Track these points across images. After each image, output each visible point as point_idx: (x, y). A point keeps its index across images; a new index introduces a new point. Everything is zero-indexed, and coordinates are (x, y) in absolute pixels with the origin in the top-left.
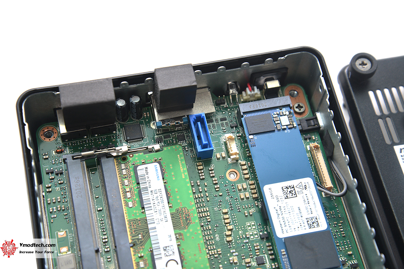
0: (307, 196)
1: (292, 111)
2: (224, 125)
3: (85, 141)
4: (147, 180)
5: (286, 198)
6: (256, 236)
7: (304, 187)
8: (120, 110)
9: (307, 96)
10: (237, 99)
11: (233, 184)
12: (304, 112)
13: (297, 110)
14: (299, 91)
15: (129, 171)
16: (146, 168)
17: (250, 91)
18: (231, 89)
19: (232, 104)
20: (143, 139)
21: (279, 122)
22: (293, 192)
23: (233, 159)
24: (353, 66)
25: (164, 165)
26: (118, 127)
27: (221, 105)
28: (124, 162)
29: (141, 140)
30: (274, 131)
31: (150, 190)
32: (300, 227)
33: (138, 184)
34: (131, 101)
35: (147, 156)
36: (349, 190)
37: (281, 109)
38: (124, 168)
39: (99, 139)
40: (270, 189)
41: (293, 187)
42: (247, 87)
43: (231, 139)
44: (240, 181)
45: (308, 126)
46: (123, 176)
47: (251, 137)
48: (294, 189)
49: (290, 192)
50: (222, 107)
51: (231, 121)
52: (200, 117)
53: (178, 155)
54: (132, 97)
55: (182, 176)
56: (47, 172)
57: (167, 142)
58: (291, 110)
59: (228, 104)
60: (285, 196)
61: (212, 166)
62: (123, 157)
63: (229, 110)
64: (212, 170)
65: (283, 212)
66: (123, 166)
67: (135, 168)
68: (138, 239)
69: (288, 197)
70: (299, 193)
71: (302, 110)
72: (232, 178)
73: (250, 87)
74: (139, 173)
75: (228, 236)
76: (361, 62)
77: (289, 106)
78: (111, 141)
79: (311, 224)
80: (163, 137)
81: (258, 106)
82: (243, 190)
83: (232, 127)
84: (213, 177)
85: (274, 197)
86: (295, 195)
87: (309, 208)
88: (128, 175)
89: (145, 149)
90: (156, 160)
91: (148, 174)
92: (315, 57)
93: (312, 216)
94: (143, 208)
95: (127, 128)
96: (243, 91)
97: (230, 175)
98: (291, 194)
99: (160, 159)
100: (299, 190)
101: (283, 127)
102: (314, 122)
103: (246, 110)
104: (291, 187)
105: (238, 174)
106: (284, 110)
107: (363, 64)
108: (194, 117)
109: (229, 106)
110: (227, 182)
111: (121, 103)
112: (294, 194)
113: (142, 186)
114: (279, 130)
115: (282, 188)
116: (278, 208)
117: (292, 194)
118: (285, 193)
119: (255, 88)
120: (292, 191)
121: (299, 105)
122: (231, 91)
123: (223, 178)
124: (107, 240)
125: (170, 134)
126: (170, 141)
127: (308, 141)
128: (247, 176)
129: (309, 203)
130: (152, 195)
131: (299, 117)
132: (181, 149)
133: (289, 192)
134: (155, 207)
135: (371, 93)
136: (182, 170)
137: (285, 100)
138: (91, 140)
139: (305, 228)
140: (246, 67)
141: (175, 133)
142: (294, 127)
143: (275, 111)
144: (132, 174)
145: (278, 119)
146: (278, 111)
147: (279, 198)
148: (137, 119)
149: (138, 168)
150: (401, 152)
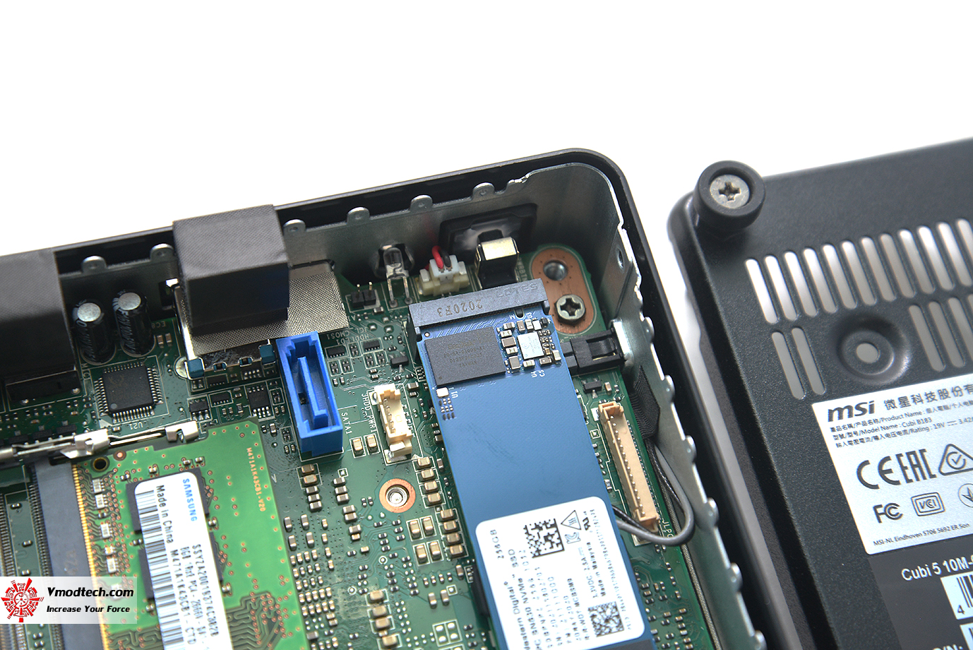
0: (591, 546)
1: (549, 320)
2: (373, 359)
4: (162, 520)
5: (537, 554)
7: (582, 524)
8: (87, 332)
9: (590, 275)
10: (407, 291)
11: (398, 520)
12: (582, 319)
13: (564, 314)
14: (570, 263)
15: (113, 498)
16: (161, 488)
17: (441, 268)
18: (390, 264)
19: (393, 304)
20: (153, 408)
21: (516, 349)
22: (555, 539)
23: (397, 453)
24: (703, 196)
25: (211, 477)
26: (87, 376)
27: (366, 308)
28: (101, 474)
29: (150, 411)
30: (502, 374)
31: (169, 548)
32: (572, 632)
33: (139, 532)
34: (116, 308)
35: (163, 454)
36: (698, 526)
37: (521, 316)
38: (100, 490)
39: (32, 413)
40: (493, 532)
41: (554, 525)
42: (433, 258)
43: (390, 399)
44: (416, 511)
45: (594, 357)
46: (96, 512)
47: (443, 392)
48: (557, 531)
49: (546, 538)
50: (367, 311)
51: (393, 350)
52: (307, 342)
53: (249, 450)
54: (119, 297)
55: (260, 505)
57: (221, 412)
58: (545, 316)
59: (383, 304)
60: (534, 550)
61: (343, 473)
62: (98, 460)
63: (386, 319)
64: (342, 485)
65: (529, 595)
66: (97, 486)
67: (131, 488)
69: (541, 553)
70: (571, 541)
71: (578, 314)
72: (396, 503)
73: (439, 259)
74: (142, 503)
76: (722, 187)
77: (541, 304)
78: (68, 417)
79: (603, 623)
80: (209, 400)
81: (461, 309)
82: (423, 536)
83: (395, 366)
84: (345, 503)
85: (505, 553)
86: (560, 545)
87: (596, 579)
88: (111, 509)
89: (159, 434)
90: (187, 465)
91: (164, 505)
92: (604, 176)
93: (603, 601)
94: (151, 600)
95: (111, 380)
96: (422, 268)
97: (390, 494)
98: (548, 544)
99: (200, 462)
100: (570, 531)
101: (526, 364)
102: (608, 345)
103: (428, 321)
104: (549, 526)
105: (412, 494)
106: (528, 316)
107: (728, 191)
108: (291, 344)
109: (385, 308)
110: (382, 515)
111: (88, 314)
112: (557, 544)
113: (148, 539)
114: (516, 372)
115: (526, 528)
116: (514, 584)
117: (552, 543)
118: (533, 543)
119: (453, 259)
120: (552, 535)
121: (569, 301)
122: (390, 270)
123: (372, 504)
125: (229, 391)
126: (228, 411)
127: (594, 395)
128: (435, 498)
129: (595, 567)
130: (177, 562)
131: (570, 333)
132: (255, 431)
133: (542, 540)
134: (183, 595)
135: (752, 266)
136: (259, 489)
137: (530, 289)
138: (12, 416)
139: (585, 634)
140: (424, 207)
141: (242, 388)
142: (554, 362)
143: (506, 319)
144: (122, 505)
145: (513, 341)
146: (513, 320)
147: (518, 555)
148: (137, 352)
149: (138, 490)
150: (830, 419)
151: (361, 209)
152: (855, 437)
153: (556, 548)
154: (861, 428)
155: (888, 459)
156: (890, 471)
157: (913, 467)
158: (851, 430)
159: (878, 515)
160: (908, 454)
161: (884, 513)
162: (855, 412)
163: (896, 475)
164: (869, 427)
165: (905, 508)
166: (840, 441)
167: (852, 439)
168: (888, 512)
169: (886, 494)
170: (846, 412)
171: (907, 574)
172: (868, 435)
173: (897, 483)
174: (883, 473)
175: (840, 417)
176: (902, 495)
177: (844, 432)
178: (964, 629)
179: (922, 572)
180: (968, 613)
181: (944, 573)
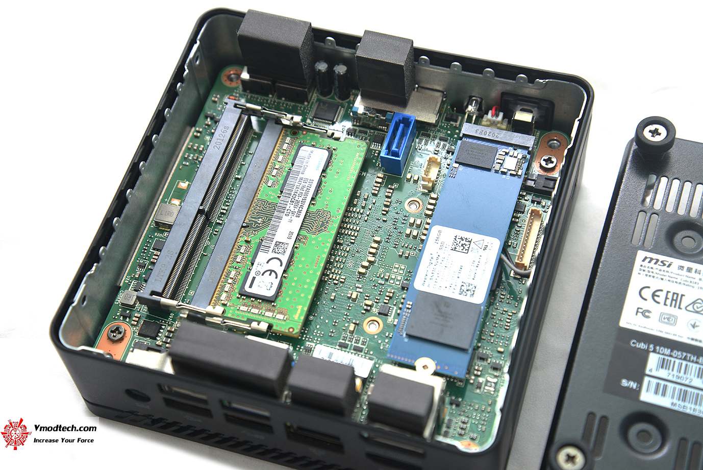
0: (481, 258)
1: (528, 157)
3: (267, 100)
4: (304, 164)
5: (454, 249)
6: (398, 283)
7: (484, 247)
10: (473, 122)
11: (407, 215)
12: (553, 169)
13: (543, 164)
15: (291, 148)
16: (312, 152)
17: (493, 116)
18: (471, 105)
21: (502, 162)
22: (466, 247)
23: (424, 187)
25: (335, 157)
26: (314, 99)
28: (292, 137)
29: (331, 124)
31: (301, 175)
32: (448, 287)
33: (293, 164)
34: (335, 69)
35: (322, 139)
37: (515, 150)
38: (288, 142)
39: (283, 104)
40: (440, 231)
41: (470, 242)
42: (491, 110)
43: (433, 161)
45: (543, 187)
46: (281, 150)
47: (456, 166)
48: (470, 244)
49: (462, 245)
50: (451, 124)
52: (409, 119)
53: (358, 154)
54: (338, 65)
55: (348, 177)
56: (207, 115)
58: (527, 155)
60: (453, 247)
61: (396, 185)
62: (295, 131)
63: (457, 131)
64: (392, 189)
65: (439, 264)
66: (288, 140)
67: (300, 147)
68: (256, 222)
69: (456, 250)
70: (473, 251)
71: (550, 166)
73: (494, 111)
74: (301, 153)
75: (363, 267)
76: (653, 129)
77: (528, 148)
79: (465, 290)
80: (358, 131)
81: (487, 134)
82: (414, 226)
83: (448, 152)
84: (388, 197)
85: (439, 242)
86: (467, 251)
87: (474, 272)
88: (288, 152)
89: (325, 131)
90: (329, 148)
91: (309, 158)
93: (471, 282)
94: (282, 192)
95: (321, 104)
96: (485, 114)
98: (462, 248)
99: (334, 149)
100: (475, 247)
101: (502, 170)
103: (469, 133)
104: (467, 240)
106: (519, 151)
107: (655, 132)
108: (401, 117)
109: (460, 126)
110: (402, 210)
111: (322, 67)
113: (294, 168)
114: (496, 172)
115: (456, 237)
116: (435, 256)
117: (464, 248)
118: (455, 244)
119: (501, 115)
120: (466, 245)
122: (470, 108)
123: (400, 203)
124: (225, 211)
125: (368, 131)
127: (535, 205)
128: (429, 212)
129: (477, 267)
130: (300, 183)
131: (542, 173)
132: (365, 148)
133: (460, 245)
134: (294, 196)
135: (653, 178)
136: (352, 171)
137: (529, 141)
138: (275, 102)
139: (454, 291)
140: (489, 77)
141: (375, 132)
143: (507, 147)
144: (293, 153)
145: (503, 157)
146: (510, 150)
147: (445, 246)
148: (340, 98)
149: (302, 148)
150: (644, 260)
151: (458, 64)
152: (651, 274)
153: (464, 251)
154: (658, 271)
155: (661, 290)
156: (658, 296)
157: (673, 300)
158: (651, 270)
159: (637, 312)
160: (674, 293)
161: (642, 313)
162: (659, 263)
163: (661, 300)
164: (662, 273)
165: (655, 316)
166: (642, 272)
167: (649, 274)
168: (645, 313)
169: (649, 305)
170: (654, 261)
171: (633, 343)
172: (658, 276)
173: (658, 303)
174: (654, 295)
175: (649, 262)
176: (657, 309)
177: (646, 269)
178: (646, 379)
179: (642, 346)
180: (654, 373)
181: (654, 351)
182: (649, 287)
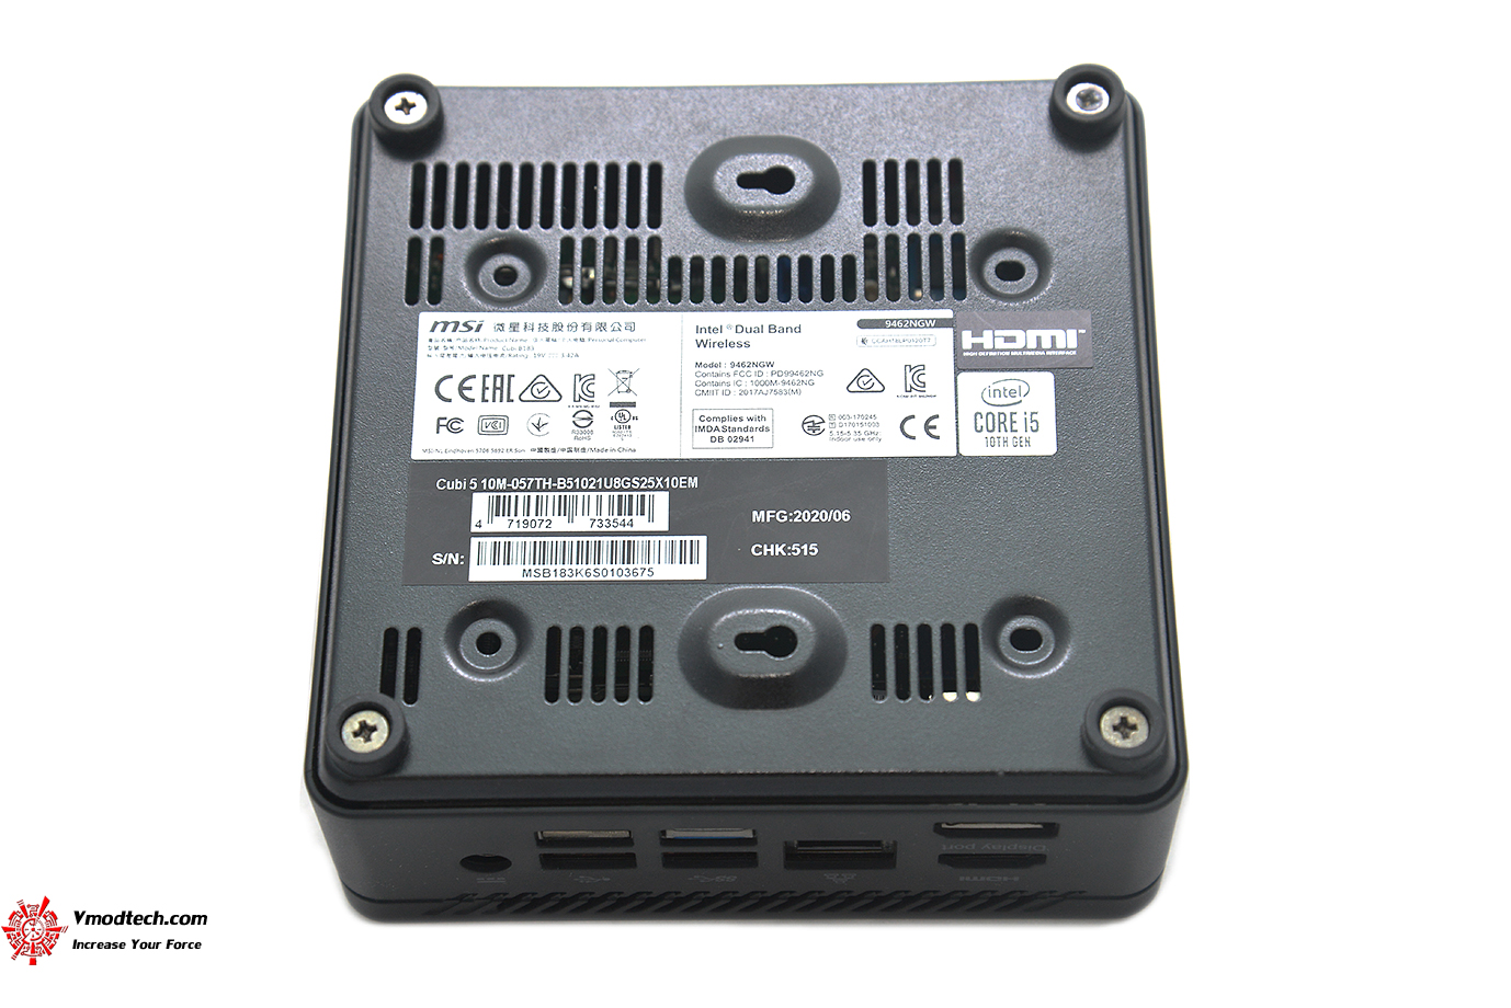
150: (433, 330)
152: (450, 351)
154: (460, 344)
155: (474, 377)
156: (470, 388)
157: (495, 388)
158: (448, 344)
159: (439, 426)
160: (495, 377)
161: (447, 426)
162: (461, 327)
163: (476, 393)
164: (468, 344)
165: (470, 426)
166: (433, 352)
167: (446, 352)
168: (452, 425)
169: (457, 408)
170: (451, 326)
171: (442, 484)
172: (463, 351)
173: (473, 400)
174: (461, 388)
175: (444, 330)
176: (470, 413)
177: (441, 345)
178: (474, 541)
179: (457, 485)
180: (486, 528)
181: (480, 490)
182: (451, 377)
